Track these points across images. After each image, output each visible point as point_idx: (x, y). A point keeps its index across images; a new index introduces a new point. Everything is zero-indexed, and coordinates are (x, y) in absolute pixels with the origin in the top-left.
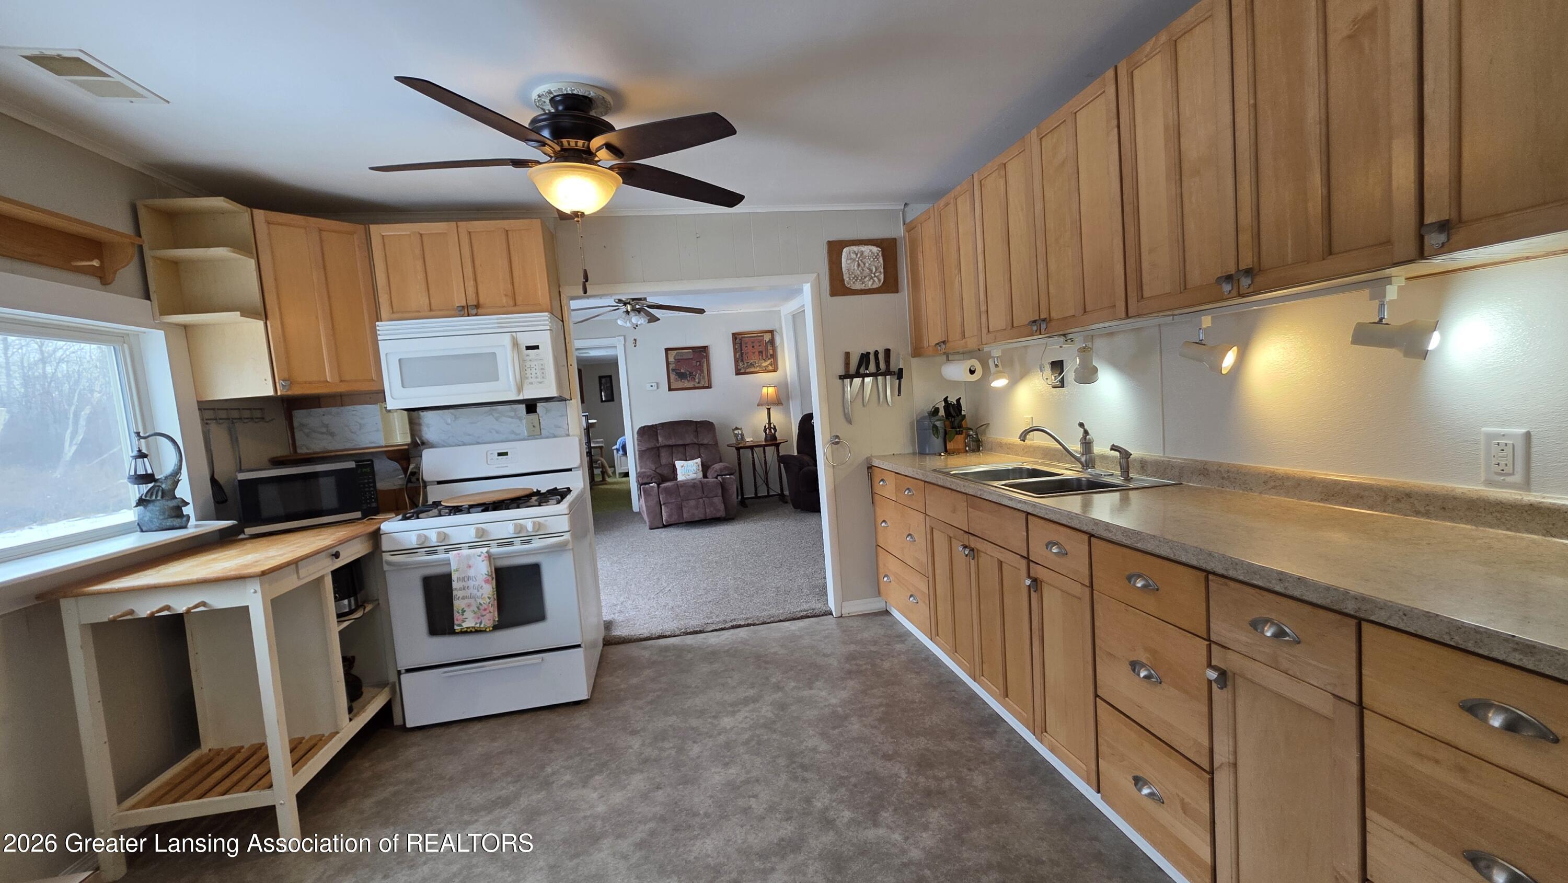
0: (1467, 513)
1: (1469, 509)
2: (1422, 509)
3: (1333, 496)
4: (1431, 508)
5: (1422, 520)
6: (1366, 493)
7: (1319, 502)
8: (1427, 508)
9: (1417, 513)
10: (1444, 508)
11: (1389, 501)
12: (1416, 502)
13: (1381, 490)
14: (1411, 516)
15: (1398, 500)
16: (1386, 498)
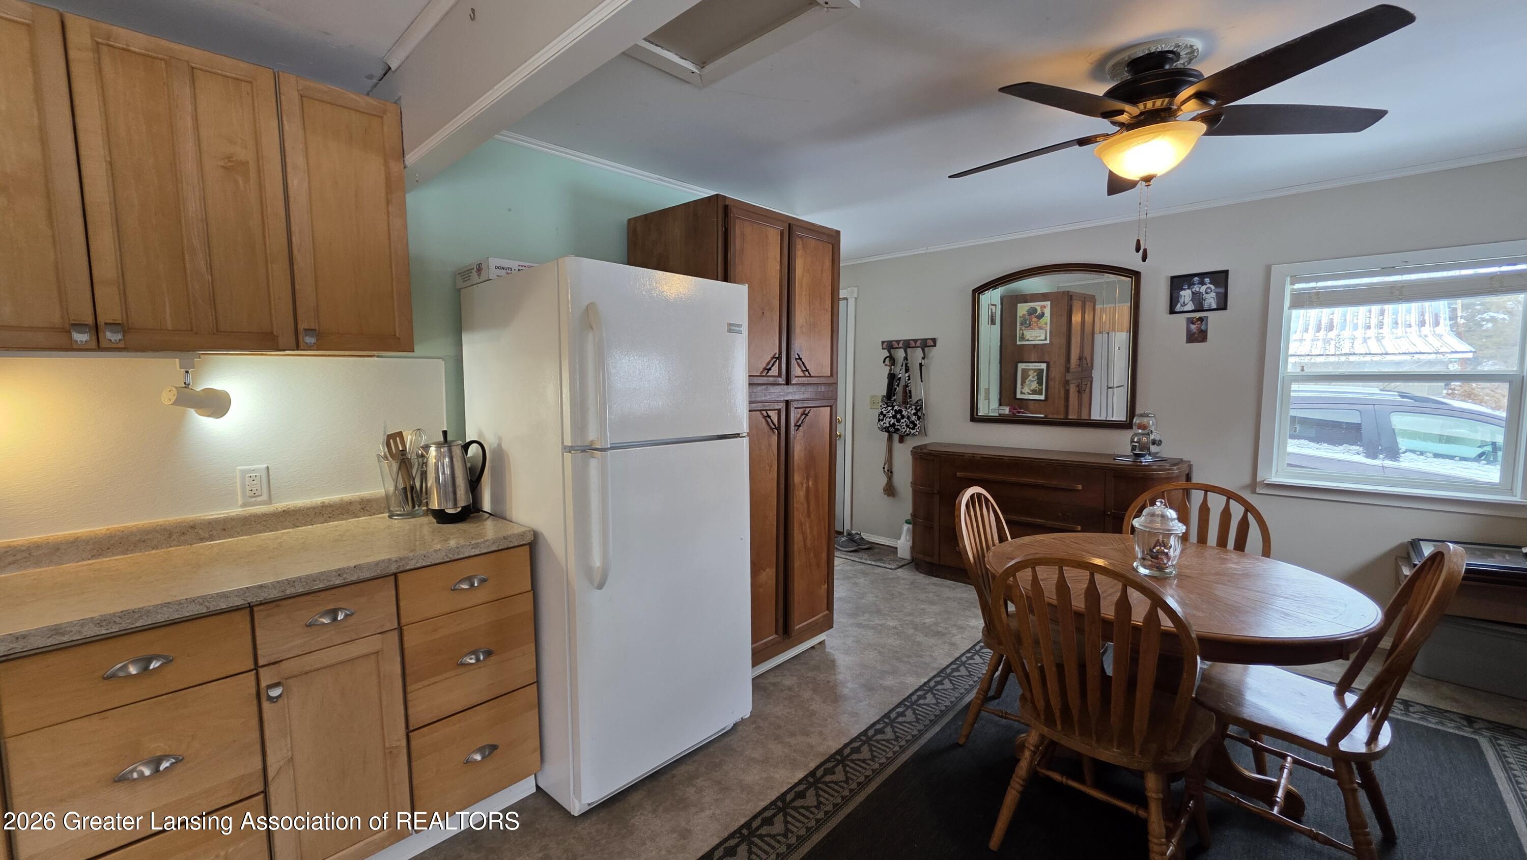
0: (242, 528)
1: (244, 525)
2: (207, 535)
3: (108, 549)
4: (214, 532)
5: (208, 543)
6: (150, 536)
7: (89, 559)
8: (211, 533)
9: (202, 540)
10: (224, 529)
11: (174, 537)
12: (200, 531)
13: (165, 529)
14: (196, 543)
15: (183, 533)
16: (170, 535)
